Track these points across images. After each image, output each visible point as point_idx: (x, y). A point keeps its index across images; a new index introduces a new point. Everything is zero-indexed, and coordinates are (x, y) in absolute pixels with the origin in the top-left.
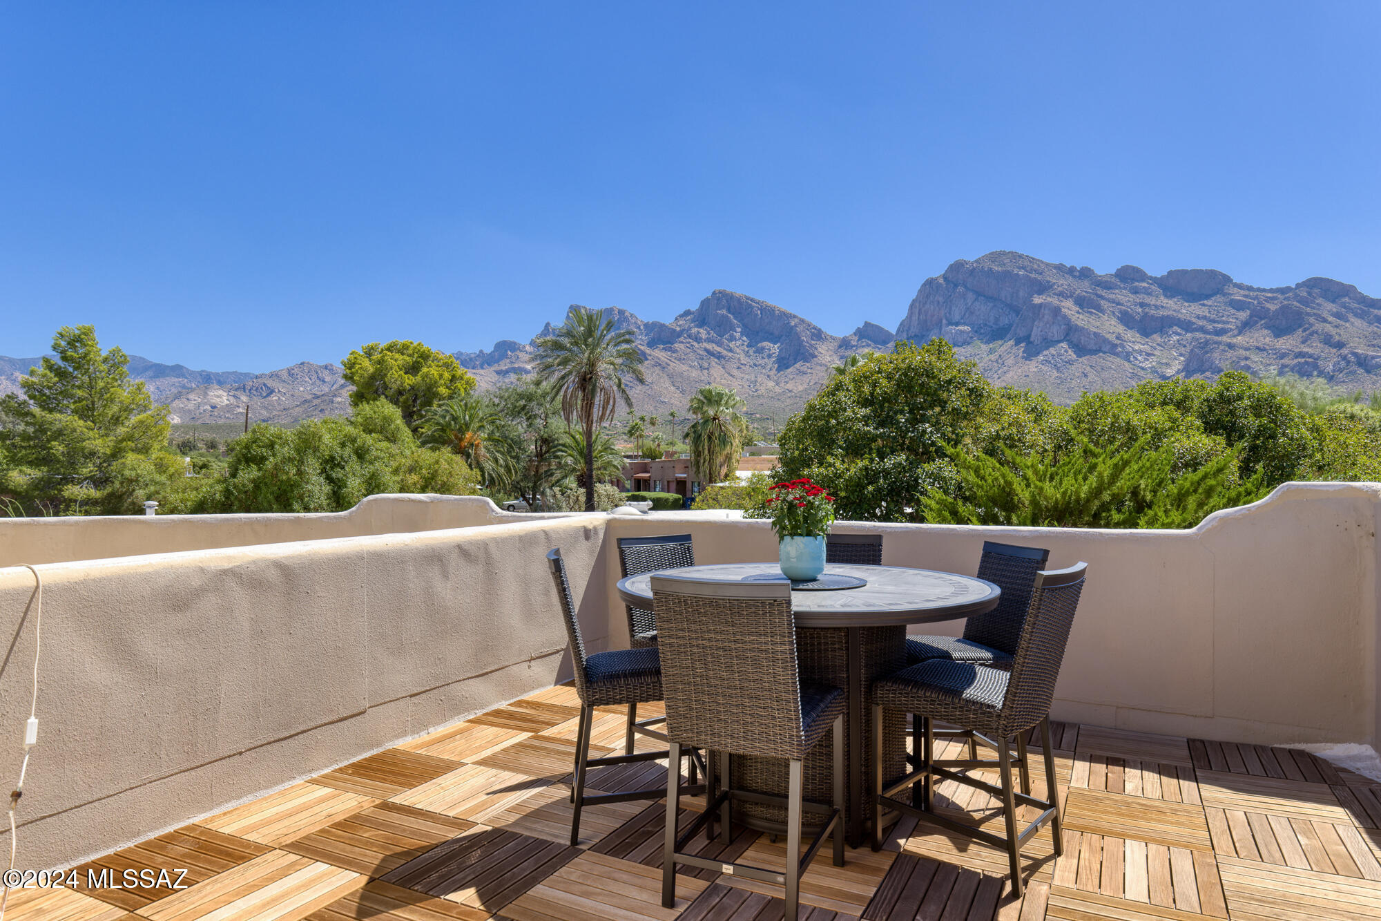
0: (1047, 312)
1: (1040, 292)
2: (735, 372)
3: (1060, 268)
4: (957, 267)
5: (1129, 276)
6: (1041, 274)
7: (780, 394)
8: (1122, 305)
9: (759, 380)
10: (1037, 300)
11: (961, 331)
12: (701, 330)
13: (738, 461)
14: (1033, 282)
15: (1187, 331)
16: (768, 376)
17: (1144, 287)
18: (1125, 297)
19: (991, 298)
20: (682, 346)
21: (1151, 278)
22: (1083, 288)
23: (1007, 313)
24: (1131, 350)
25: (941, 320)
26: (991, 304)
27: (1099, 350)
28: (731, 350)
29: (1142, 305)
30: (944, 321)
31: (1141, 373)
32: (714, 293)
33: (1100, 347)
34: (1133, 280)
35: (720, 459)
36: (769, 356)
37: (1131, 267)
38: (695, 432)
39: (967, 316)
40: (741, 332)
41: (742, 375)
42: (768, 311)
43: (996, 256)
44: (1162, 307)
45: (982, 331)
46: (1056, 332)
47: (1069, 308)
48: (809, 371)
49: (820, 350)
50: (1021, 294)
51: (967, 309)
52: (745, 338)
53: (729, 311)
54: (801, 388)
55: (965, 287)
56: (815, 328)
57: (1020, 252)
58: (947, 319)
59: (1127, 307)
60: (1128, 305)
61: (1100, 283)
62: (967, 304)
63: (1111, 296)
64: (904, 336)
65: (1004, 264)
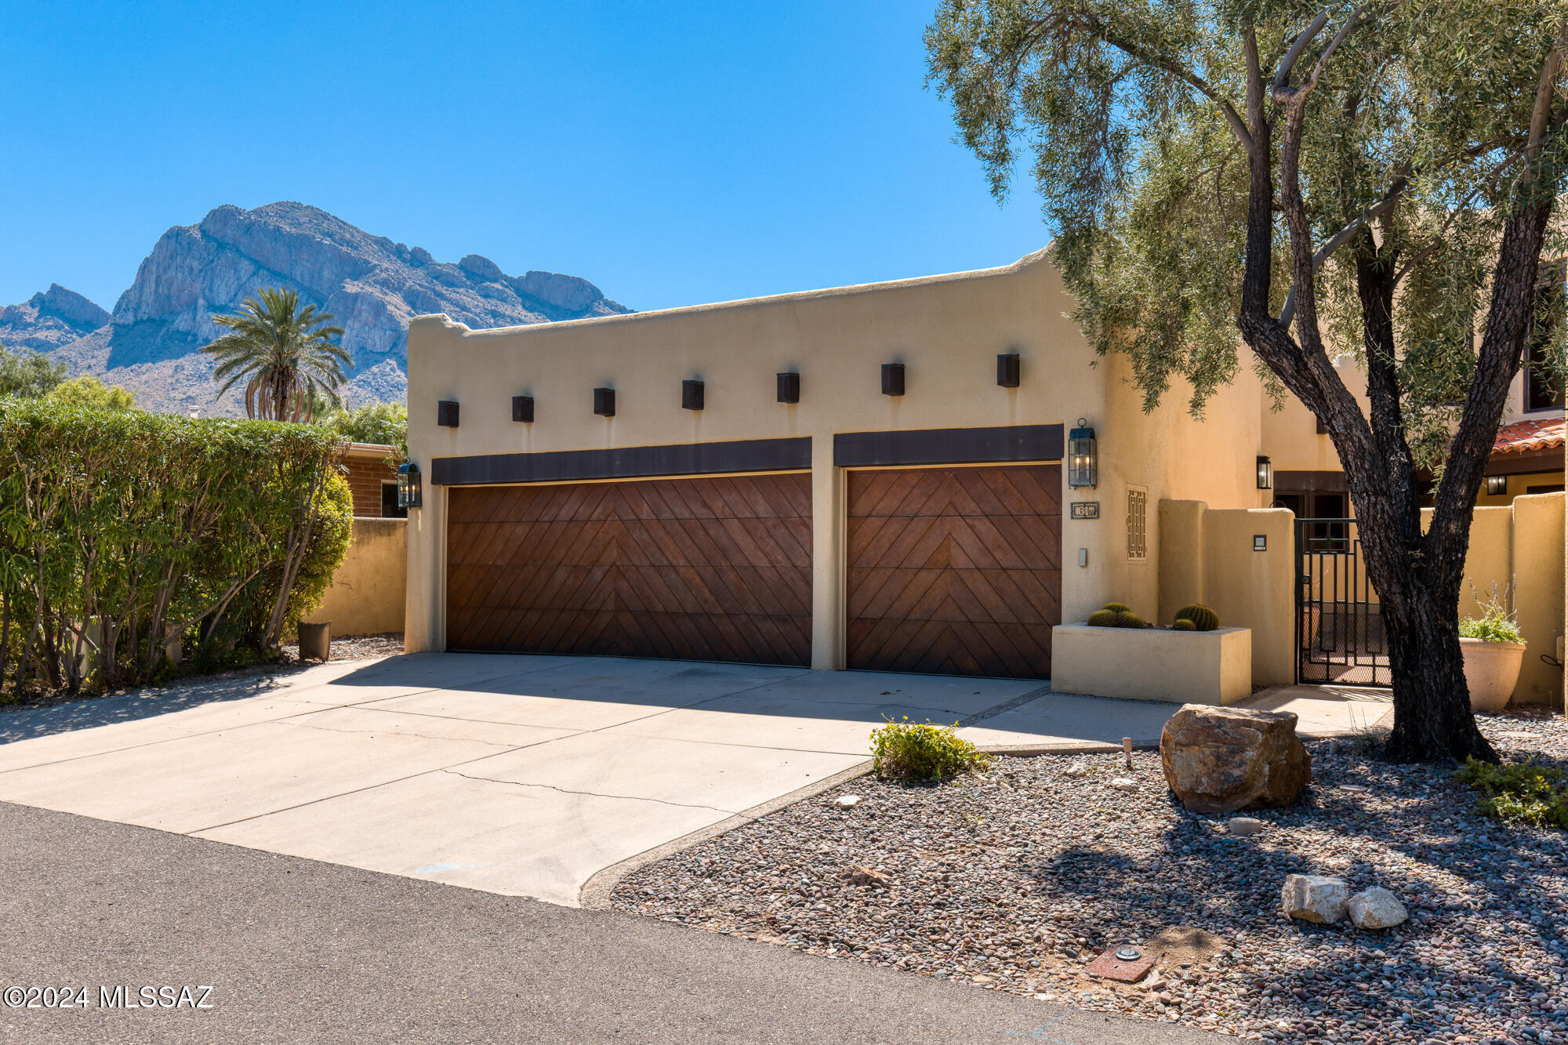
0: (365, 307)
1: (355, 276)
3: (383, 243)
4: (223, 215)
5: (477, 271)
6: (356, 248)
8: (468, 310)
10: (351, 287)
14: (344, 259)
17: (497, 290)
18: (470, 298)
19: (279, 274)
21: (506, 278)
22: (415, 278)
23: (304, 300)
25: (196, 301)
26: (280, 285)
29: (495, 314)
30: (201, 302)
34: (485, 278)
37: (480, 257)
43: (287, 209)
46: (378, 340)
47: (396, 305)
50: (326, 274)
51: (240, 287)
55: (237, 251)
57: (324, 209)
58: (205, 298)
59: (476, 315)
60: (478, 311)
61: (439, 275)
62: (239, 279)
63: (454, 296)
64: (130, 318)
65: (300, 224)
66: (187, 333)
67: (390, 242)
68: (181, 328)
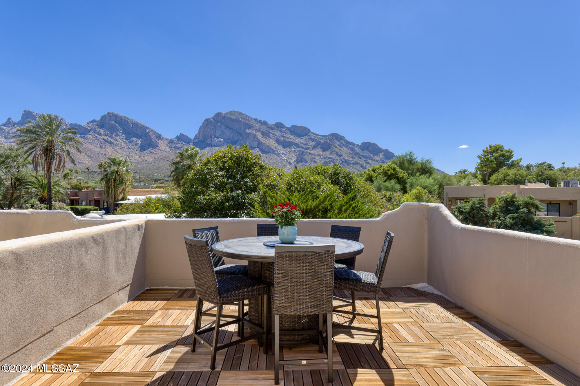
0: (251, 136)
1: (249, 128)
2: (119, 151)
3: (256, 120)
4: (218, 115)
5: (279, 126)
6: (249, 121)
7: (141, 162)
8: (277, 136)
9: (131, 155)
10: (248, 131)
11: (219, 140)
12: (101, 130)
13: (129, 192)
14: (247, 124)
15: (297, 147)
16: (136, 153)
17: (284, 130)
18: (277, 133)
19: (231, 128)
20: (91, 136)
21: (286, 127)
22: (264, 128)
23: (237, 135)
24: (279, 153)
25: (212, 136)
26: (231, 131)
27: (269, 152)
28: (117, 140)
29: (283, 137)
30: (213, 136)
31: (283, 161)
32: (108, 113)
33: (270, 151)
34: (281, 127)
35: (120, 190)
36: (136, 144)
37: (279, 122)
38: (106, 178)
39: (222, 134)
40: (122, 133)
41: (123, 152)
42: (136, 124)
43: (233, 113)
44: (290, 138)
45: (228, 141)
46: (254, 144)
47: (259, 135)
48: (155, 152)
49: (160, 143)
50: (242, 128)
51: (222, 132)
52: (124, 136)
53: (116, 122)
54: (151, 160)
55: (221, 123)
56: (158, 134)
57: (242, 112)
58: (214, 135)
61: (270, 128)
62: (222, 130)
63: (273, 132)
64: (197, 141)
65: (236, 116)
66: (210, 144)
67: (258, 119)
68: (208, 143)
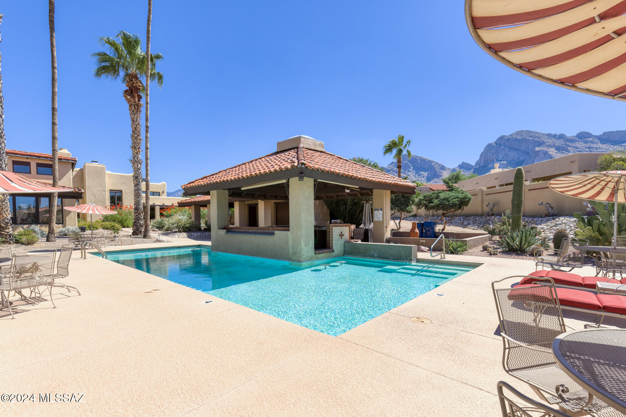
0: (541, 153)
1: (539, 146)
3: (549, 135)
4: (502, 138)
5: (583, 136)
6: (540, 138)
8: (579, 148)
10: (537, 149)
11: (503, 163)
14: (536, 142)
17: (591, 140)
18: (580, 145)
19: (516, 149)
21: (594, 136)
22: (560, 142)
23: (523, 155)
25: (494, 159)
28: (409, 175)
29: (589, 148)
30: (495, 160)
34: (585, 137)
36: (423, 177)
37: (584, 132)
39: (505, 157)
40: (413, 169)
42: (423, 160)
43: (519, 133)
44: (599, 148)
45: (512, 163)
47: (552, 151)
48: (439, 181)
49: (443, 173)
50: (530, 147)
51: (505, 155)
52: (414, 171)
55: (505, 146)
56: (442, 165)
57: (530, 130)
58: (496, 159)
59: (582, 149)
60: (582, 148)
61: (571, 140)
62: (505, 153)
63: (573, 145)
64: (478, 167)
65: (523, 136)
67: (552, 134)
68: (491, 167)
